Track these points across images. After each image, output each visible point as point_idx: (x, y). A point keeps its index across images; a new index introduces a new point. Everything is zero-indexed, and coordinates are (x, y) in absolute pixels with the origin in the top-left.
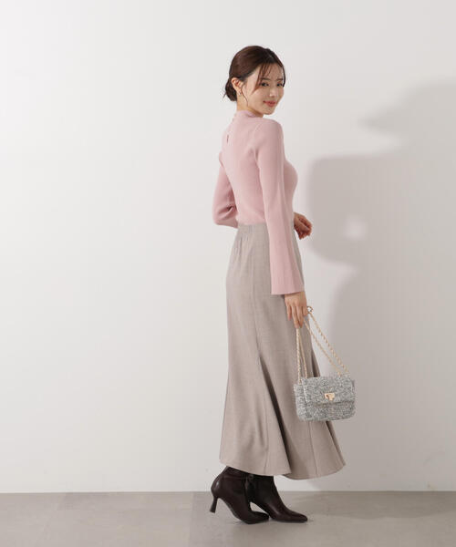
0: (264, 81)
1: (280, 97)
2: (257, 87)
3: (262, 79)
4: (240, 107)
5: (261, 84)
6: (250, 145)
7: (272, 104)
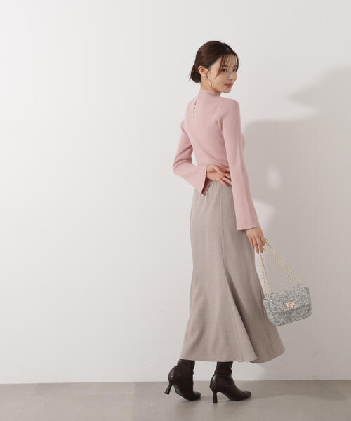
0: (224, 68)
1: (235, 80)
2: (219, 73)
3: (224, 66)
4: (203, 87)
5: (222, 70)
6: (216, 117)
7: (229, 85)
